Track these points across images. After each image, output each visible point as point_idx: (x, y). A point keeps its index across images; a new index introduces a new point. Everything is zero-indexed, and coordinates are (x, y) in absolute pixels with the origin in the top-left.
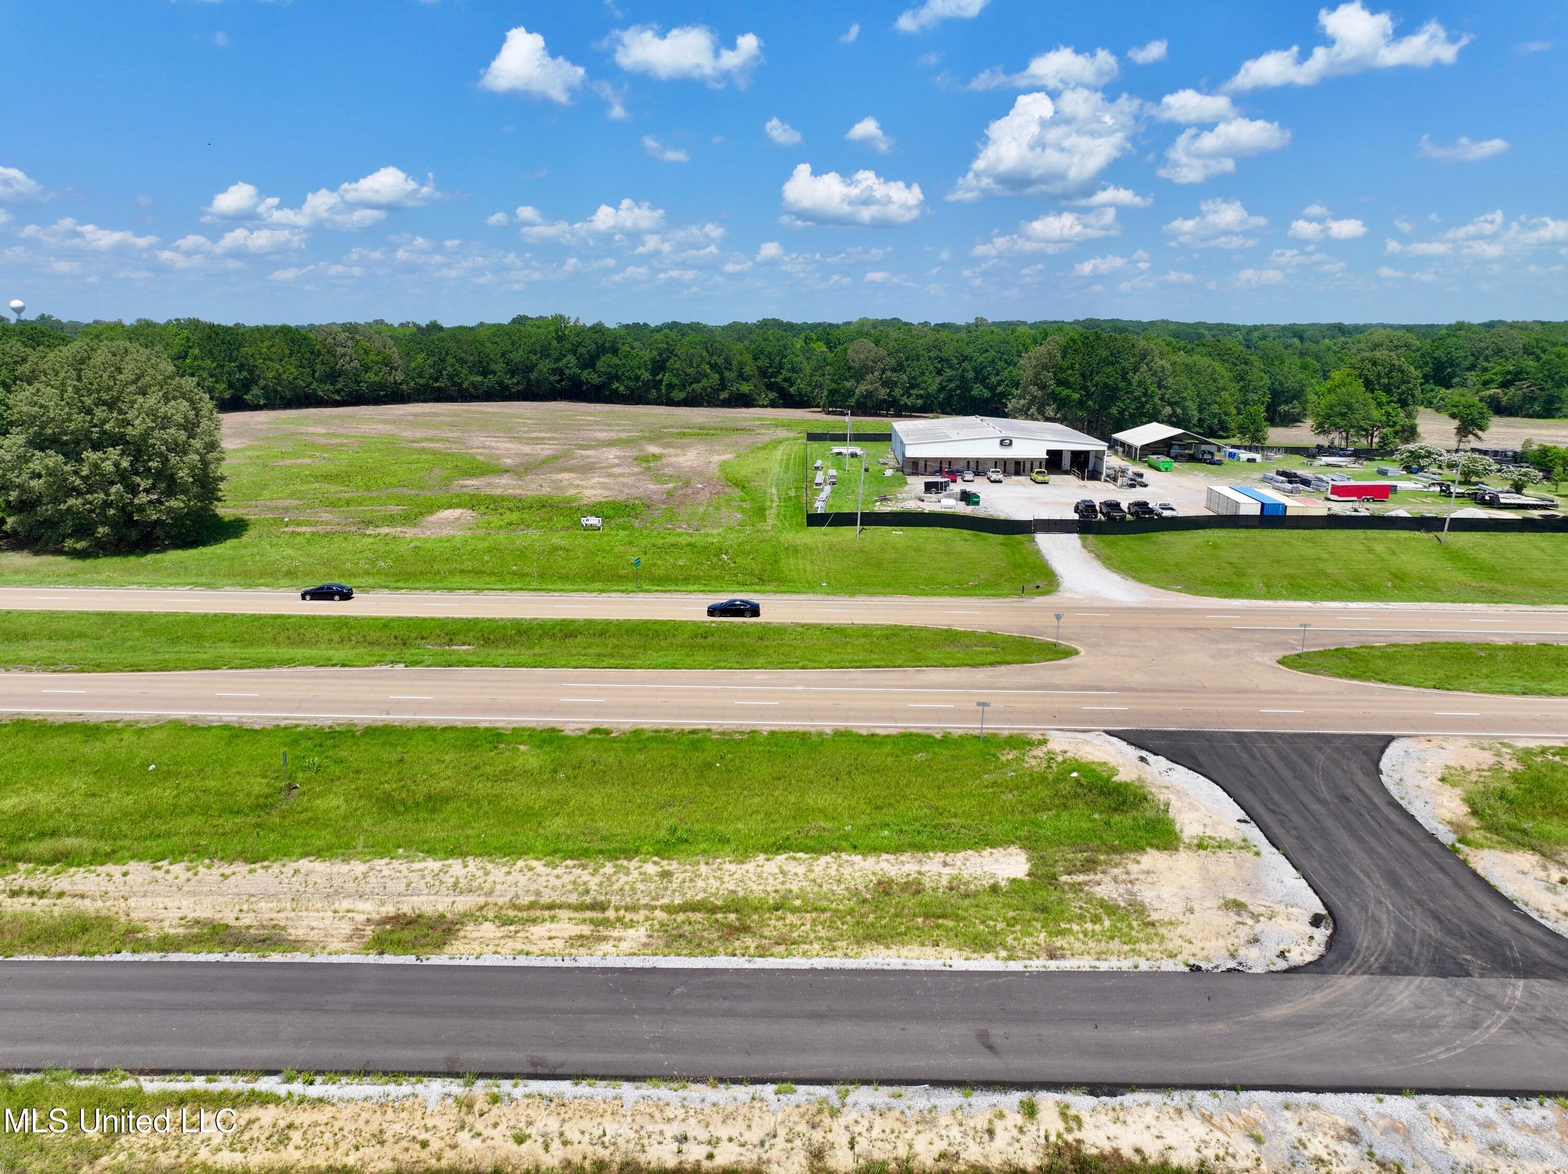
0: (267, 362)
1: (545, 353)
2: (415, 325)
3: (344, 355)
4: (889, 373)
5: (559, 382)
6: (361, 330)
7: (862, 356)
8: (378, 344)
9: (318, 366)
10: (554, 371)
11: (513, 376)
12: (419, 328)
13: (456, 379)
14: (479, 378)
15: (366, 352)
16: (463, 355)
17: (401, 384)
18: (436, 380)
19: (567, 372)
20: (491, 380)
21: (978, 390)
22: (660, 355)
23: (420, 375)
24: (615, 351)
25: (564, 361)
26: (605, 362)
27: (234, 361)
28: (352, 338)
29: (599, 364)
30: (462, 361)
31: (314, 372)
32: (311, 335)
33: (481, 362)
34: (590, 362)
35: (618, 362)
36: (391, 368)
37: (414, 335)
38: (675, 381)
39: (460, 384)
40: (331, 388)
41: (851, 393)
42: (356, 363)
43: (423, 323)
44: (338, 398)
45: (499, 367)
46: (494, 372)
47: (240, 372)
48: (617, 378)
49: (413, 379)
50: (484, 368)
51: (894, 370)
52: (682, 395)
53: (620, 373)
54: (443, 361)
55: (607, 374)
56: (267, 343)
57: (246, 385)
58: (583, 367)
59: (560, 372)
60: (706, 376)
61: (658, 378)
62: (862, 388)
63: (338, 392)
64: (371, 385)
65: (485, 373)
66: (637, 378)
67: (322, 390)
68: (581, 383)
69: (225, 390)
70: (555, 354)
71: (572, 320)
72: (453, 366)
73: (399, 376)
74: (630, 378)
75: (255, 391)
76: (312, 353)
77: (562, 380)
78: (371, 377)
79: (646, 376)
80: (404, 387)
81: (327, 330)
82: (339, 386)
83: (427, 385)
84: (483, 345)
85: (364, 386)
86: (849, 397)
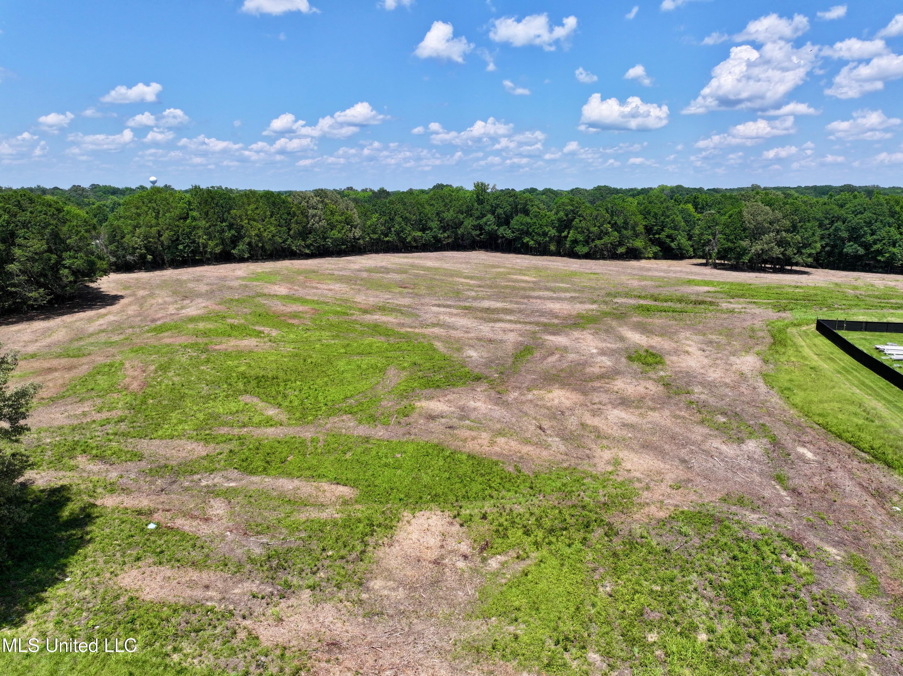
0: (252, 222)
1: (469, 212)
2: (371, 190)
3: (314, 216)
4: (784, 234)
5: (478, 236)
6: (330, 195)
7: (759, 218)
8: (342, 206)
9: (293, 225)
10: (475, 227)
11: (444, 232)
12: (373, 192)
13: (402, 234)
14: (419, 234)
15: (332, 213)
16: (408, 215)
17: (359, 239)
18: (386, 235)
19: (487, 228)
20: (428, 236)
21: (850, 248)
22: (567, 215)
23: (374, 232)
24: (526, 212)
25: (484, 220)
26: (517, 220)
27: (225, 222)
28: (322, 202)
29: (513, 222)
30: (406, 219)
31: (290, 230)
32: (290, 200)
33: (421, 221)
34: (506, 221)
35: (529, 220)
36: (352, 226)
37: (370, 197)
38: (580, 238)
39: (405, 239)
40: (303, 243)
41: (745, 251)
42: (323, 223)
43: (376, 189)
44: (307, 251)
45: (434, 224)
46: (431, 229)
47: (230, 230)
48: (527, 233)
49: (368, 234)
50: (423, 225)
51: (787, 231)
52: (586, 250)
53: (530, 230)
54: (392, 220)
55: (518, 230)
56: (253, 206)
57: (235, 241)
58: (499, 225)
59: (480, 228)
60: (607, 233)
61: (563, 234)
62: (757, 247)
63: (308, 247)
64: (335, 240)
65: (423, 230)
66: (545, 234)
67: (296, 245)
68: (497, 237)
69: (217, 245)
70: (477, 214)
71: (491, 186)
72: (400, 224)
73: (358, 233)
74: (539, 234)
75: (242, 246)
76: (289, 214)
77: (481, 234)
78: (335, 234)
79: (553, 232)
80: (361, 242)
81: (303, 196)
82: (309, 242)
83: (379, 239)
84: (423, 207)
85: (329, 242)
86: (743, 255)
